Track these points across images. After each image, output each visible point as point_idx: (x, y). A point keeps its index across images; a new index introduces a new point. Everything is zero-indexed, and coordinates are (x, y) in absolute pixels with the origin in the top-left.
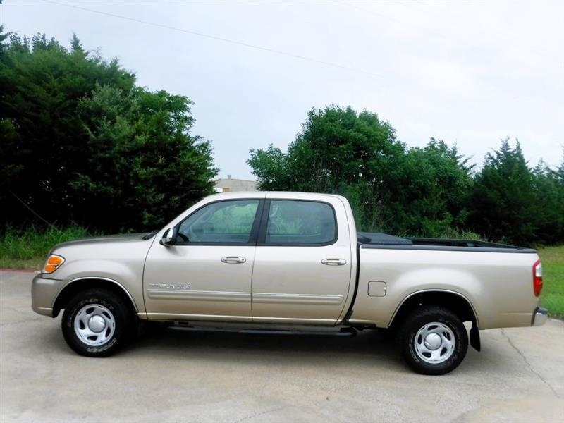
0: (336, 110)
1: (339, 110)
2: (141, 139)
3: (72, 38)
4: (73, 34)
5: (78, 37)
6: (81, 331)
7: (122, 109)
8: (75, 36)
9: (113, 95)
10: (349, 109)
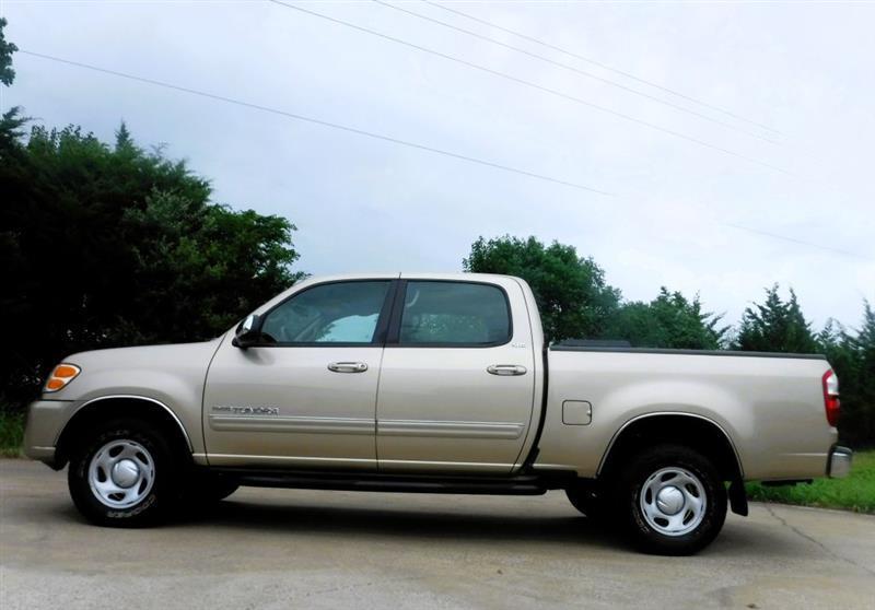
0: (512, 243)
1: (518, 244)
2: (216, 270)
3: (119, 129)
4: (120, 125)
5: (128, 129)
6: (99, 484)
7: (187, 227)
8: (123, 127)
9: (176, 205)
10: (532, 240)
